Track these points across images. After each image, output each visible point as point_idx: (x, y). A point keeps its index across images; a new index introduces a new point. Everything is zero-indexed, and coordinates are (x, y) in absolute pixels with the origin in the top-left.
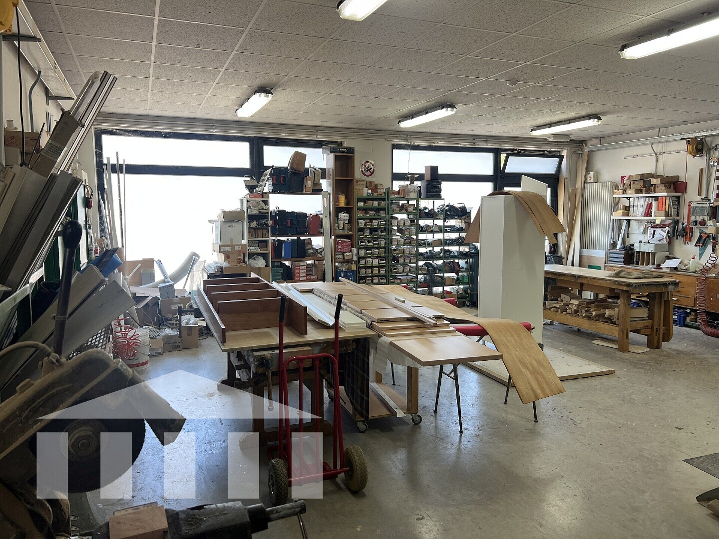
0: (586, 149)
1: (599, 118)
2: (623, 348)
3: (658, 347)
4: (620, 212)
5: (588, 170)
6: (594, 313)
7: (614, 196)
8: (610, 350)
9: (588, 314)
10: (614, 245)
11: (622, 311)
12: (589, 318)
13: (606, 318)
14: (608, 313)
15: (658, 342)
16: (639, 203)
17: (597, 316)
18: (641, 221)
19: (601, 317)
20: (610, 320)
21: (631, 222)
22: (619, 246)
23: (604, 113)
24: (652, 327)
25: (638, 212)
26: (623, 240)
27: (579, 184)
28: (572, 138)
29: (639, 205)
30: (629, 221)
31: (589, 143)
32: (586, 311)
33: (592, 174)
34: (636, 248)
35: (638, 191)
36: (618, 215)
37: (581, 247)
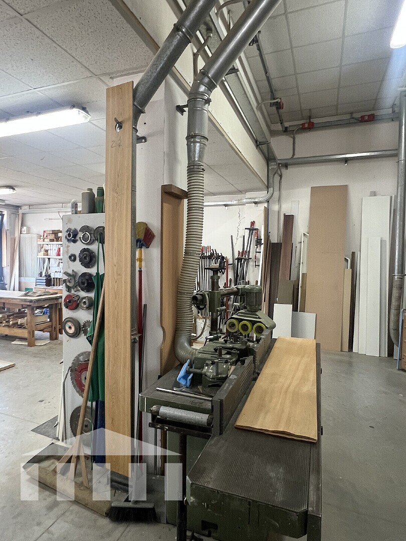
0: (21, 211)
1: (14, 189)
2: (31, 345)
3: (56, 338)
4: (43, 252)
5: (22, 225)
6: (11, 323)
7: (38, 243)
8: (23, 347)
9: (7, 324)
10: (41, 275)
11: (29, 320)
12: (9, 326)
13: (18, 325)
14: (20, 321)
15: (56, 335)
16: (53, 247)
17: (13, 324)
18: (56, 259)
19: (15, 325)
20: (21, 326)
21: (51, 259)
22: (44, 274)
23: (16, 186)
24: (52, 326)
25: (53, 253)
26: (47, 270)
27: (17, 234)
28: (7, 202)
29: (54, 248)
30: (49, 259)
31: (23, 208)
32: (6, 322)
33: (25, 228)
34: (52, 276)
35: (52, 240)
36: (41, 255)
37: (20, 276)
